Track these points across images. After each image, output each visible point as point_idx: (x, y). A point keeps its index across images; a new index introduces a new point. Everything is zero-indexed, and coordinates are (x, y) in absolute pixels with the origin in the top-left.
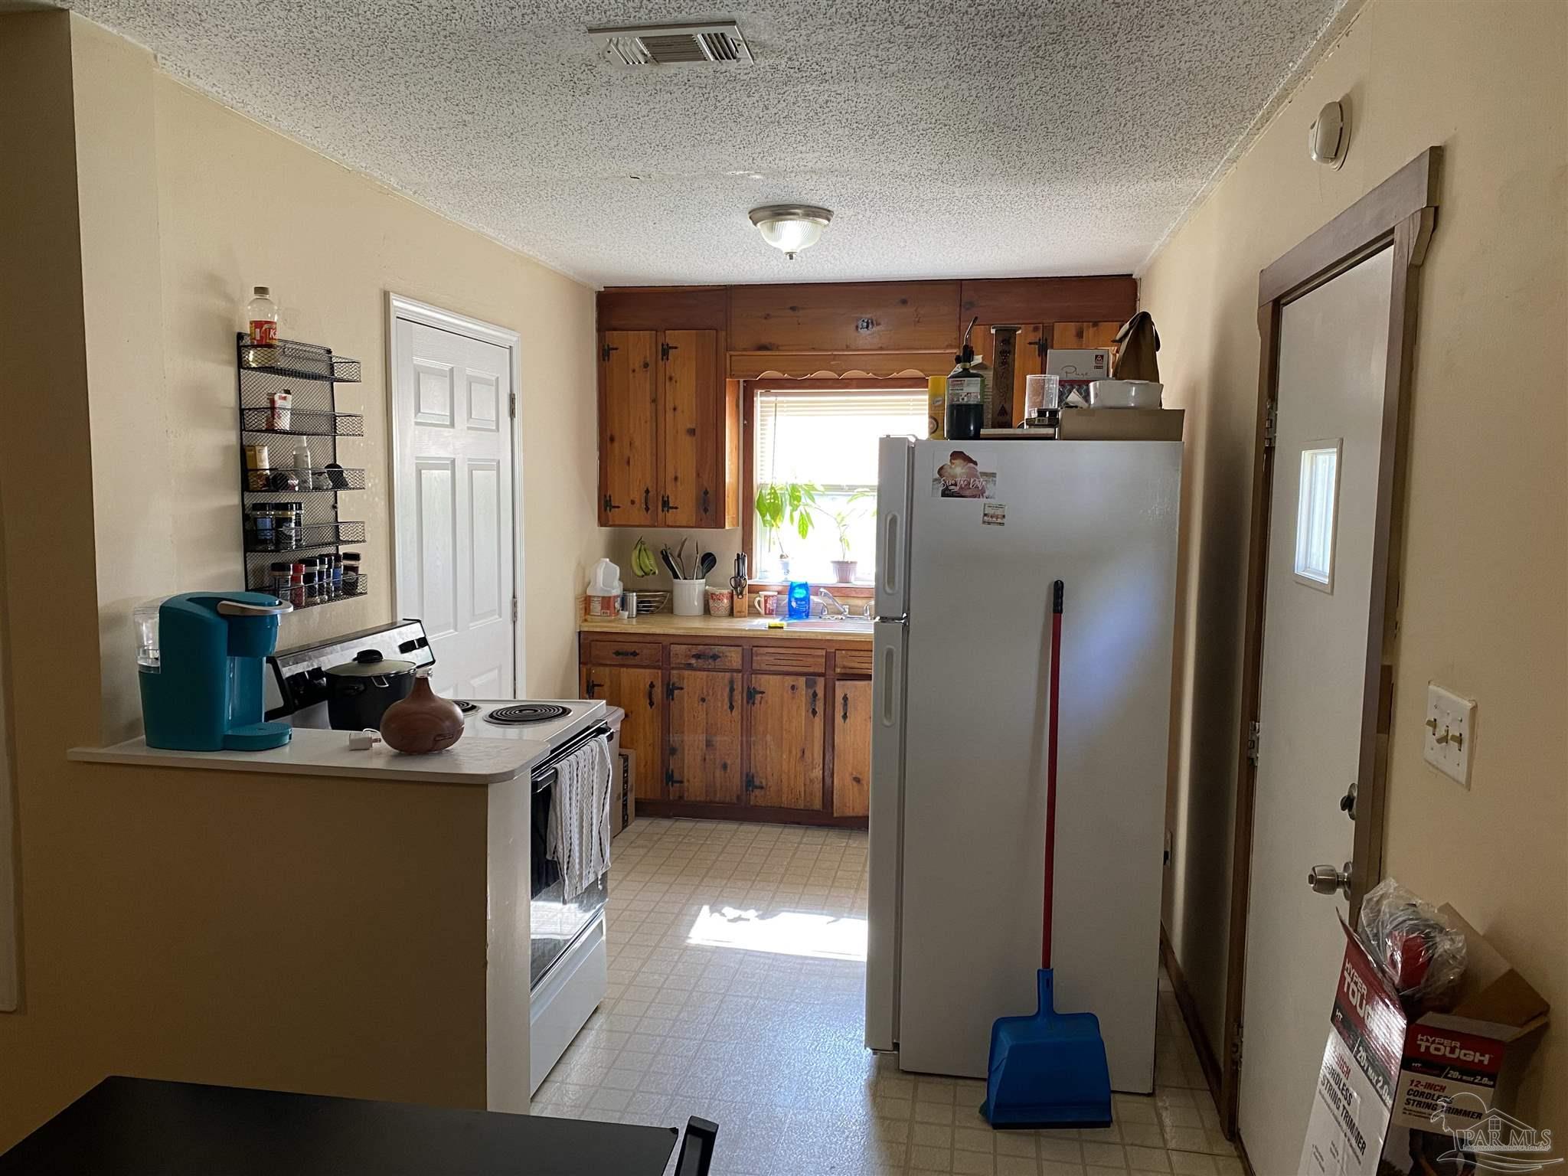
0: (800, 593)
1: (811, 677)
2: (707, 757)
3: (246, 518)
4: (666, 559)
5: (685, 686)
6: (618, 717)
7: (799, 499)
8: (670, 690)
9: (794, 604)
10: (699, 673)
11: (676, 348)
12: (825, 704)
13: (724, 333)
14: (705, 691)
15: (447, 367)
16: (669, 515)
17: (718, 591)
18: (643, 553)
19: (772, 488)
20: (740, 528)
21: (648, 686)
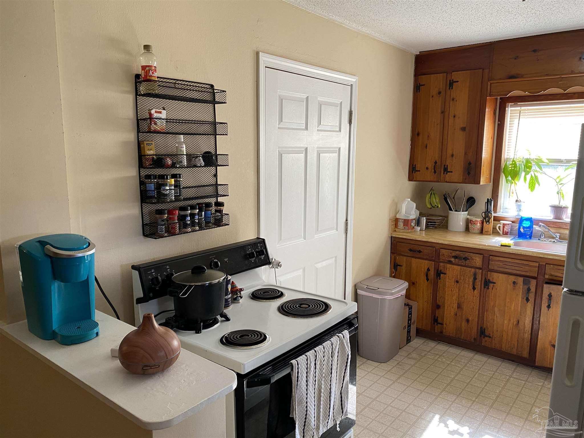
0: (526, 224)
1: (527, 278)
2: (458, 314)
3: (142, 183)
4: (446, 199)
5: (447, 272)
6: (405, 287)
7: (530, 168)
8: (439, 274)
9: (522, 230)
10: (455, 266)
11: (457, 82)
12: (535, 296)
13: (487, 71)
14: (458, 277)
15: (304, 96)
16: (447, 176)
17: (474, 219)
18: (433, 195)
19: (513, 161)
20: (492, 183)
21: (426, 270)
